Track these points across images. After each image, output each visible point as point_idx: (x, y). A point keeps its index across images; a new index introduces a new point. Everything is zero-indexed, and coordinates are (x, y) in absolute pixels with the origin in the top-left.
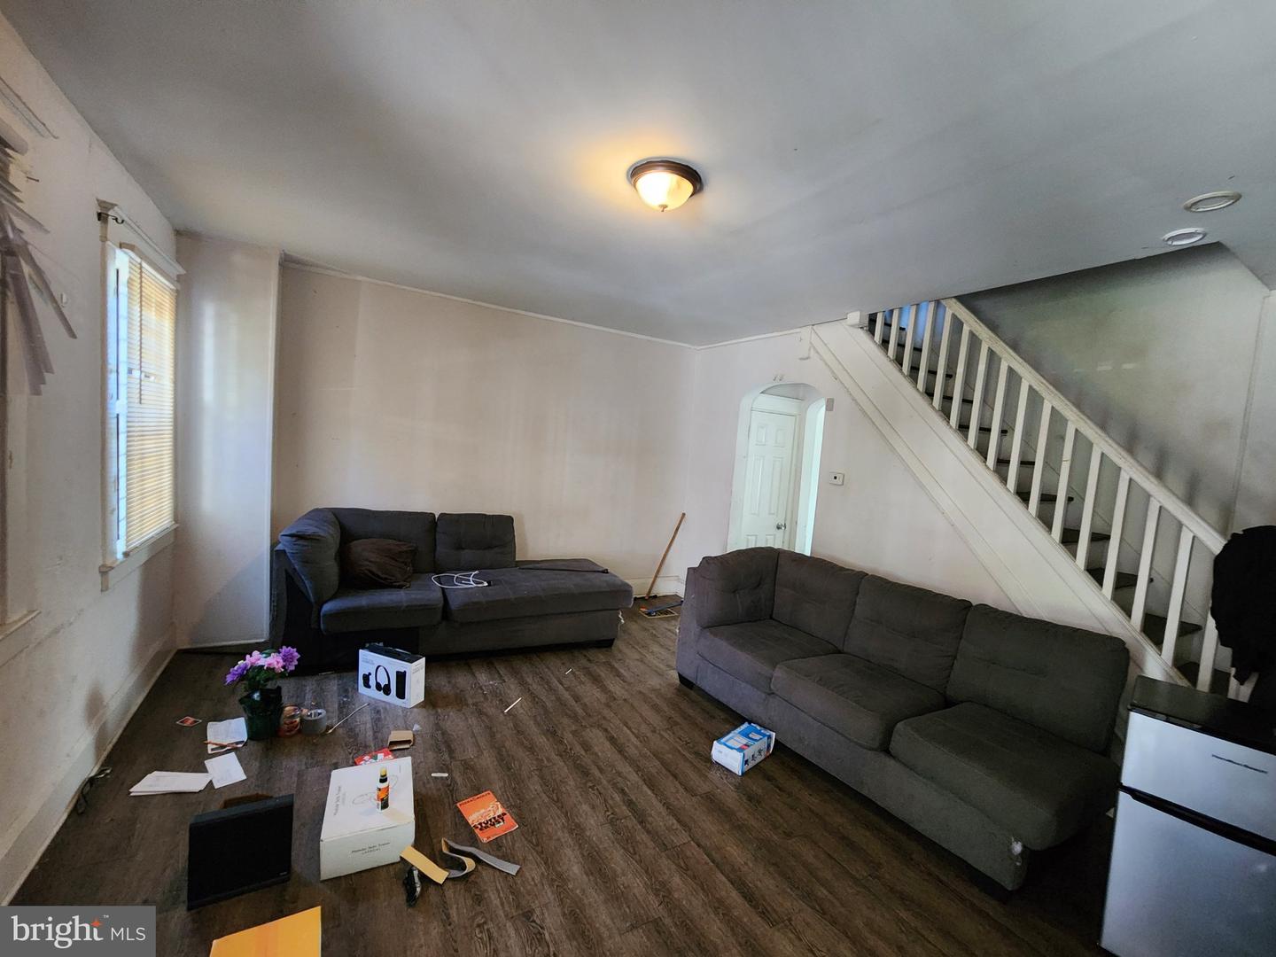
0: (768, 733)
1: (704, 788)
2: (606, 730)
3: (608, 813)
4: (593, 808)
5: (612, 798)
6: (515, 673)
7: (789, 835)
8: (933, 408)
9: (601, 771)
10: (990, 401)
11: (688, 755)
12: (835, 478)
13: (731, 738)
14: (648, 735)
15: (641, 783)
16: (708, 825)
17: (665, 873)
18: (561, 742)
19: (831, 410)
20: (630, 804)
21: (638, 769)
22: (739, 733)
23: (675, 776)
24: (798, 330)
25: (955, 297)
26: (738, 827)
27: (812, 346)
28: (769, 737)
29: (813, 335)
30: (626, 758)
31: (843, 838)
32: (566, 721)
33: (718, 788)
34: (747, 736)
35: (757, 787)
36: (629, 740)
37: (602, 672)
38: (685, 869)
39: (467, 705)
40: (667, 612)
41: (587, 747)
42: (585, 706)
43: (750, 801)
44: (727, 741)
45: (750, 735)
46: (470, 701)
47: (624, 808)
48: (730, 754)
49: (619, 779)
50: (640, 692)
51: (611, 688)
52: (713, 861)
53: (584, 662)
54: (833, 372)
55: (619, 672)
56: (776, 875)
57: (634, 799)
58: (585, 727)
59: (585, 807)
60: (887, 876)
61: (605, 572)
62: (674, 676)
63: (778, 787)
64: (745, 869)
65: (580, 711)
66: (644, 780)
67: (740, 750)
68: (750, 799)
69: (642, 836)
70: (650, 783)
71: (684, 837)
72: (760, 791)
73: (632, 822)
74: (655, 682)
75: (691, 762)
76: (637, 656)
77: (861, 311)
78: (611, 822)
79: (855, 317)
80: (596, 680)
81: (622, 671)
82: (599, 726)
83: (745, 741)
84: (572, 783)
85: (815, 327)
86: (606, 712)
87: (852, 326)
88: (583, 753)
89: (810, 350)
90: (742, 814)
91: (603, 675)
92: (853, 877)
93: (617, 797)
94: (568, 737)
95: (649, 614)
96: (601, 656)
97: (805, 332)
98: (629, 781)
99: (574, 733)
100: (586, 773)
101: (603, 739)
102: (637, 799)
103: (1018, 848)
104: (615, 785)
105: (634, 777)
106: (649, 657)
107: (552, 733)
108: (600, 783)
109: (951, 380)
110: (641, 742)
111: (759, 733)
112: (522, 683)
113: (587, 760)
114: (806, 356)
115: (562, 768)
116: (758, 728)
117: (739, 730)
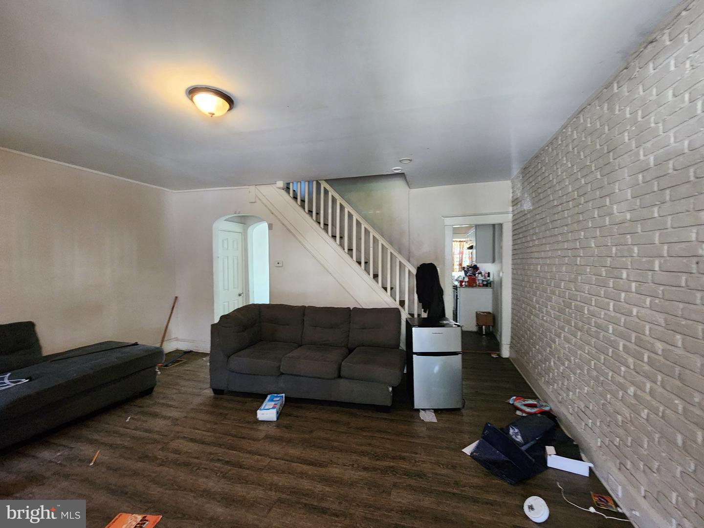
0: (282, 395)
1: (262, 435)
2: (184, 437)
3: (218, 474)
4: (207, 477)
5: (215, 466)
6: (79, 439)
7: (311, 432)
8: (321, 228)
9: (197, 458)
10: (334, 224)
11: (243, 425)
12: (278, 263)
13: (266, 405)
14: (214, 427)
15: (227, 451)
16: (275, 448)
17: (268, 480)
18: (157, 459)
19: (272, 229)
20: (227, 463)
21: (220, 446)
22: (268, 401)
23: (244, 438)
24: (248, 187)
25: (324, 180)
26: (289, 441)
27: (256, 196)
28: (282, 396)
29: (257, 190)
30: (209, 444)
31: (332, 421)
32: (149, 446)
33: (269, 431)
34: (272, 401)
35: (286, 421)
36: (203, 435)
37: (157, 409)
38: (277, 471)
39: (49, 478)
40: (178, 361)
41: (177, 452)
42: (158, 433)
43: (287, 428)
44: (264, 407)
45: (274, 400)
46: (48, 474)
47: (226, 466)
48: (268, 412)
49: (212, 456)
50: (192, 409)
51: (169, 414)
52: (287, 461)
53: (137, 409)
54: (270, 210)
55: (168, 404)
56: (316, 449)
57: (229, 460)
58: (168, 442)
59: (201, 480)
60: (354, 425)
61: (136, 344)
62: (209, 392)
63: (295, 417)
64: (303, 455)
65: (156, 437)
66: (228, 448)
67: (274, 408)
68: (286, 427)
69: (246, 472)
70: (232, 447)
71: (268, 460)
72: (288, 422)
73: (235, 470)
74: (198, 400)
75: (248, 428)
76: (175, 391)
77: (283, 181)
78: (224, 477)
79: (280, 184)
80: (155, 415)
81: (170, 403)
82: (178, 438)
83: (273, 403)
84: (182, 474)
85: (257, 186)
86: (177, 429)
87: (279, 188)
88: (178, 456)
89: (255, 198)
90: (287, 435)
91: (158, 411)
92: (342, 432)
93: (218, 464)
94: (160, 455)
95: (166, 366)
96: (147, 401)
97: (252, 188)
98: (219, 453)
99: (162, 449)
100: (187, 465)
101: (186, 443)
102: (230, 459)
103: (391, 389)
104: (212, 460)
105: (220, 450)
106: (183, 389)
107: (144, 457)
108: (201, 464)
109: (318, 215)
110: (212, 432)
111: (277, 397)
112: (91, 442)
113: (183, 458)
114: (254, 201)
115: (168, 472)
116: (276, 395)
117: (267, 400)
